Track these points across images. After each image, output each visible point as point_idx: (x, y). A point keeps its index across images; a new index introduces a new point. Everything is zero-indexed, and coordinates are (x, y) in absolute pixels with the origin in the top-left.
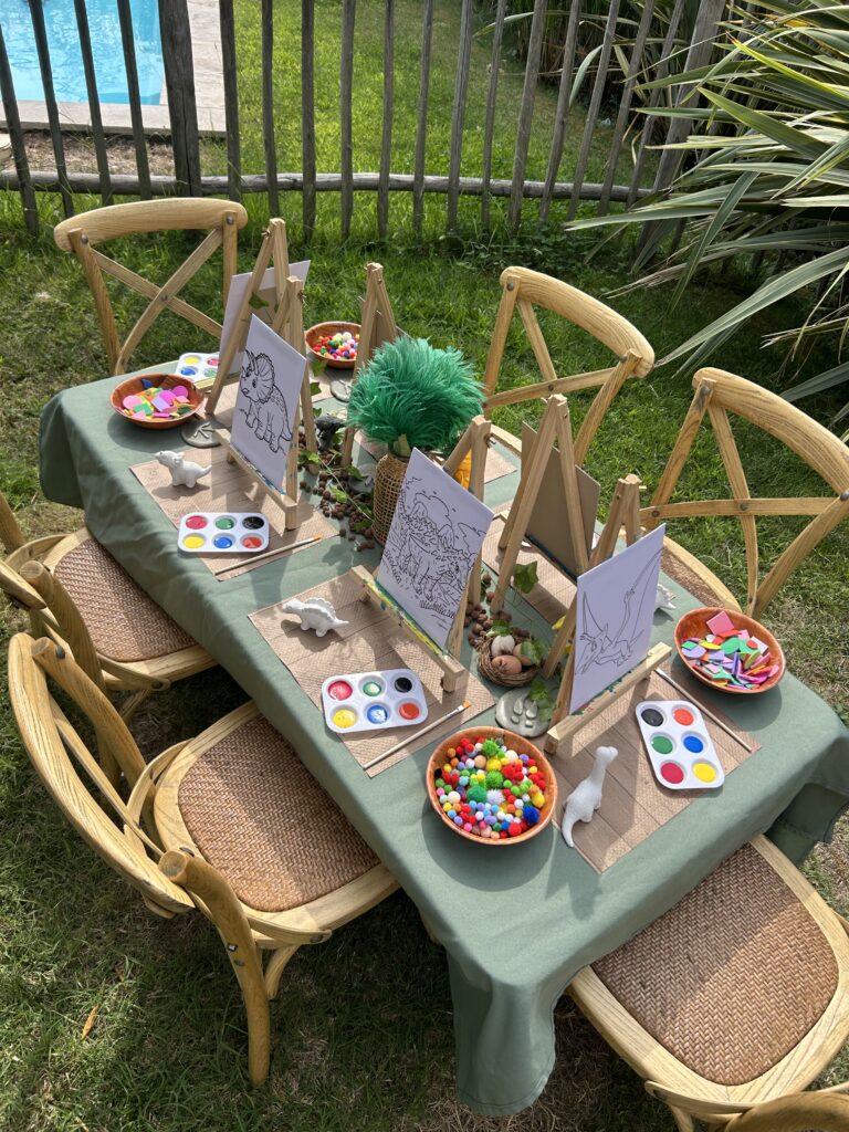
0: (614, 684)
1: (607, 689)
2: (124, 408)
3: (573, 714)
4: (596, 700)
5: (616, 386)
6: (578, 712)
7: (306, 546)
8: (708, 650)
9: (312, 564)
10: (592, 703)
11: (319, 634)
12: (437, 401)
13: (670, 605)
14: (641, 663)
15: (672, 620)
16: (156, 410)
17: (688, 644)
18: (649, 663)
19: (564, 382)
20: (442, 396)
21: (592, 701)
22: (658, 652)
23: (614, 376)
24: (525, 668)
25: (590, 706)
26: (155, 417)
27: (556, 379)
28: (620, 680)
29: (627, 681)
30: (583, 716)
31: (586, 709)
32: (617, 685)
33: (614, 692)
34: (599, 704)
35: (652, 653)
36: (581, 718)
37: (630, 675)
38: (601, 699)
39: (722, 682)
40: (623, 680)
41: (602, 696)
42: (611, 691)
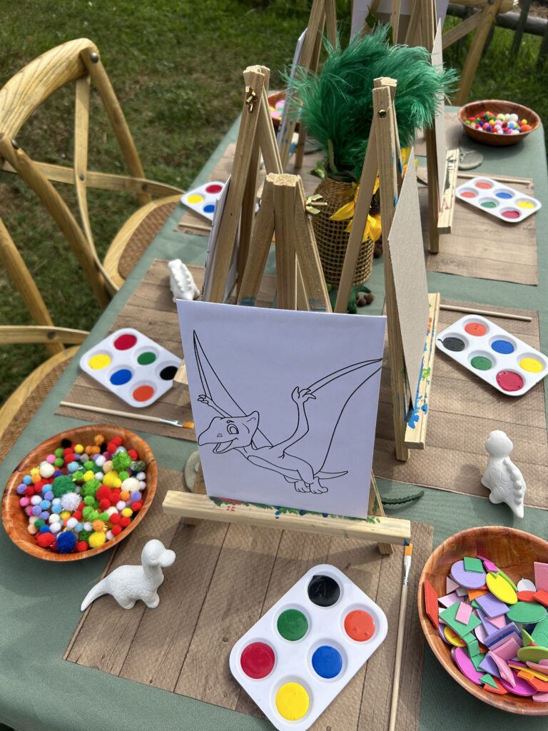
0: (291, 510)
1: (278, 508)
3: (212, 498)
4: (251, 506)
6: (218, 500)
10: (243, 506)
14: (354, 519)
21: (247, 504)
22: (390, 526)
25: (236, 506)
28: (302, 512)
29: (307, 519)
30: (217, 507)
31: (228, 505)
32: (292, 514)
33: (278, 516)
34: (248, 512)
35: (379, 522)
36: (212, 507)
37: (321, 517)
38: (256, 511)
39: (453, 637)
40: (306, 515)
41: (262, 509)
42: (277, 513)
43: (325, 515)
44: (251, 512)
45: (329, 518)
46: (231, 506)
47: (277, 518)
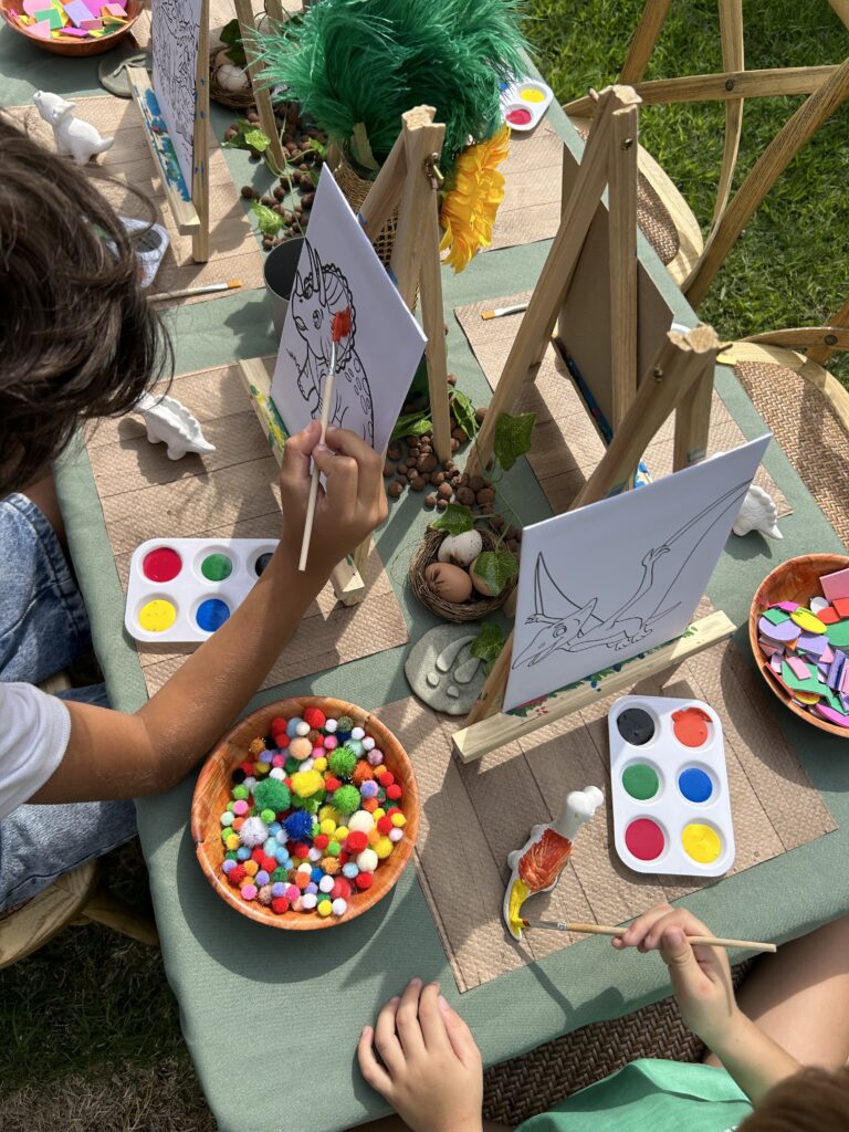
0: (604, 672)
1: (588, 678)
2: (24, 13)
3: (510, 712)
4: (560, 695)
5: (832, 101)
6: (519, 711)
7: (214, 295)
8: (806, 633)
9: (206, 330)
10: (551, 700)
11: (173, 455)
12: (427, 64)
13: (776, 531)
14: (671, 642)
15: (769, 555)
16: (71, 23)
17: (772, 614)
18: (682, 647)
19: (754, 77)
20: (439, 53)
21: (552, 694)
22: (707, 628)
23: (835, 80)
24: (476, 595)
25: (544, 704)
26: (63, 34)
27: (743, 71)
28: (617, 668)
29: (628, 672)
30: (526, 719)
31: (535, 709)
32: (609, 676)
33: (598, 687)
34: (562, 703)
35: (695, 629)
36: (520, 723)
37: (639, 661)
38: (570, 696)
39: (808, 698)
40: (623, 668)
41: (573, 691)
42: (594, 685)
43: (641, 656)
44: (565, 702)
45: (647, 657)
46: (538, 707)
47: (599, 690)
